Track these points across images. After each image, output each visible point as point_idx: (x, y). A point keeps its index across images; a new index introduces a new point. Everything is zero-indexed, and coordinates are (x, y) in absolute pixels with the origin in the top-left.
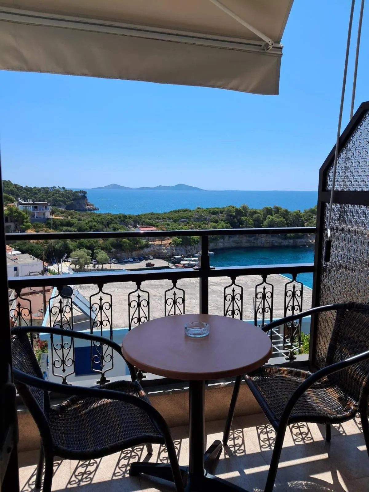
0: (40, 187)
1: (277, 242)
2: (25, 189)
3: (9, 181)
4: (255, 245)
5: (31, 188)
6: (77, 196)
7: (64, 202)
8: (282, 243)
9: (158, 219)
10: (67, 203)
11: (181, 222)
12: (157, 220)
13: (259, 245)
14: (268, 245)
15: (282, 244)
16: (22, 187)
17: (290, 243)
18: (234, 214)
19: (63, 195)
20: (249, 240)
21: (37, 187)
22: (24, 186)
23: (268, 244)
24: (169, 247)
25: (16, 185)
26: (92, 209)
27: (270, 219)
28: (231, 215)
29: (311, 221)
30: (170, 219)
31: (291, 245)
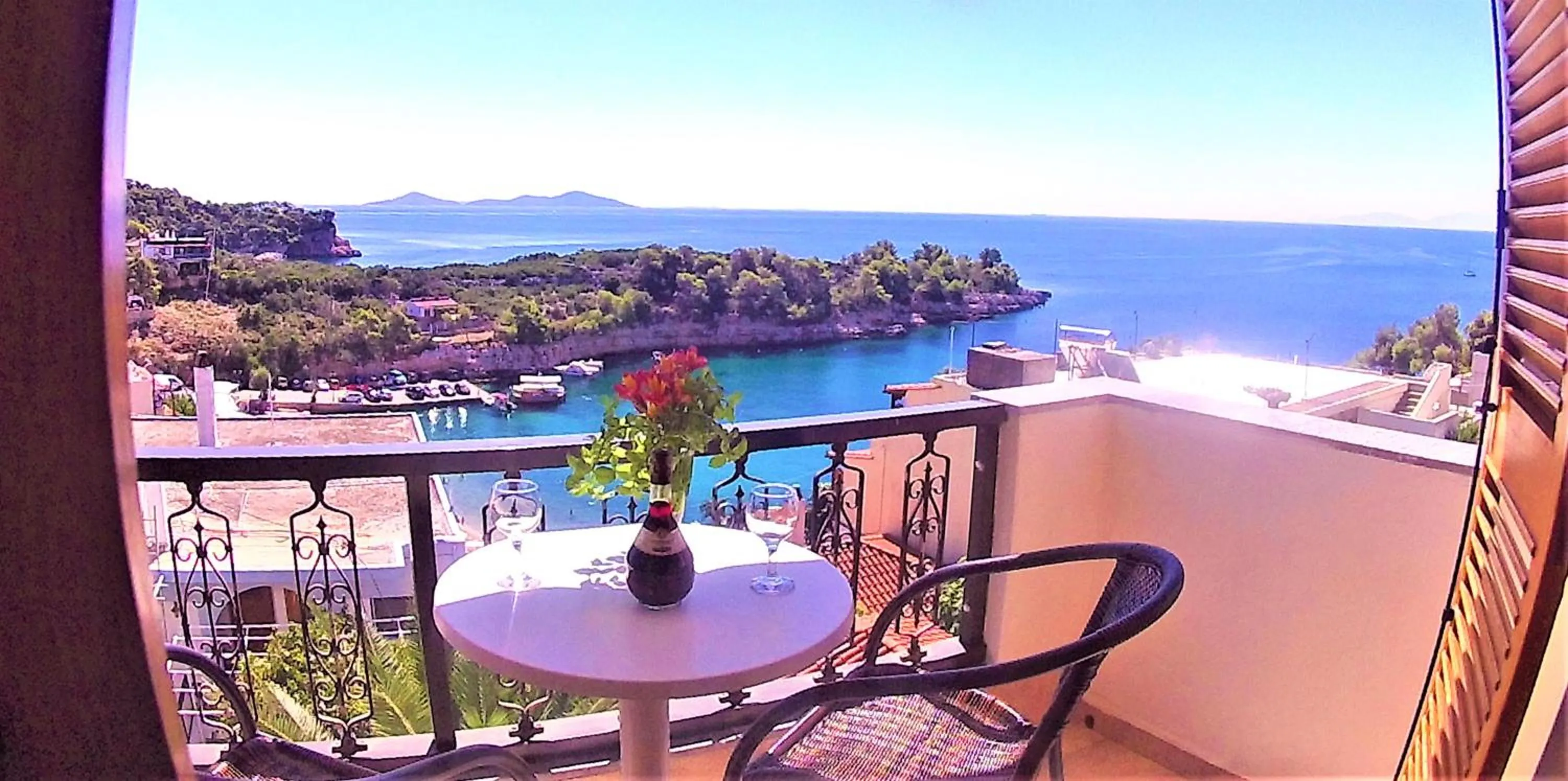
0: (235, 202)
1: (764, 333)
2: (205, 207)
3: (175, 190)
4: (712, 341)
5: (216, 205)
6: (312, 223)
7: (283, 237)
8: (776, 335)
9: (467, 278)
10: (290, 240)
11: (526, 285)
12: (465, 281)
13: (722, 341)
14: (743, 341)
15: (777, 339)
16: (198, 203)
17: (795, 334)
18: (660, 264)
19: (280, 222)
20: (696, 330)
21: (229, 203)
22: (204, 202)
23: (743, 338)
24: (486, 350)
25: (186, 199)
26: (344, 253)
27: (748, 278)
28: (653, 269)
29: (847, 281)
30: (497, 278)
31: (796, 339)
